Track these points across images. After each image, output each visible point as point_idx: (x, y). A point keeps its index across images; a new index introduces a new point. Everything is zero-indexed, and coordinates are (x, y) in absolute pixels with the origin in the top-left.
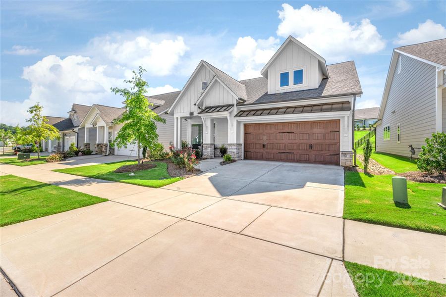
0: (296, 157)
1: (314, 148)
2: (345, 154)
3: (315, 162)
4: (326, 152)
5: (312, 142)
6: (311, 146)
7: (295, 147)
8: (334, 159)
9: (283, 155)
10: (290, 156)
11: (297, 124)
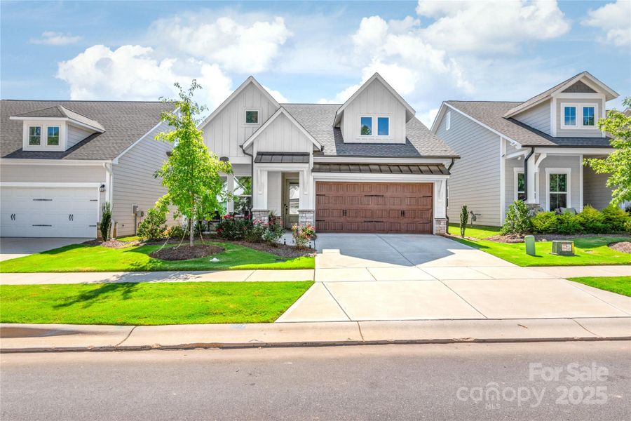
0: (386, 227)
1: (406, 215)
2: (439, 221)
3: (407, 232)
4: (418, 220)
5: (404, 207)
6: (403, 213)
7: (385, 214)
8: (427, 227)
9: (369, 224)
10: (378, 226)
11: (388, 185)
